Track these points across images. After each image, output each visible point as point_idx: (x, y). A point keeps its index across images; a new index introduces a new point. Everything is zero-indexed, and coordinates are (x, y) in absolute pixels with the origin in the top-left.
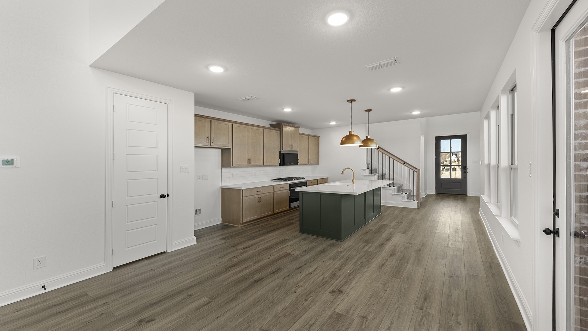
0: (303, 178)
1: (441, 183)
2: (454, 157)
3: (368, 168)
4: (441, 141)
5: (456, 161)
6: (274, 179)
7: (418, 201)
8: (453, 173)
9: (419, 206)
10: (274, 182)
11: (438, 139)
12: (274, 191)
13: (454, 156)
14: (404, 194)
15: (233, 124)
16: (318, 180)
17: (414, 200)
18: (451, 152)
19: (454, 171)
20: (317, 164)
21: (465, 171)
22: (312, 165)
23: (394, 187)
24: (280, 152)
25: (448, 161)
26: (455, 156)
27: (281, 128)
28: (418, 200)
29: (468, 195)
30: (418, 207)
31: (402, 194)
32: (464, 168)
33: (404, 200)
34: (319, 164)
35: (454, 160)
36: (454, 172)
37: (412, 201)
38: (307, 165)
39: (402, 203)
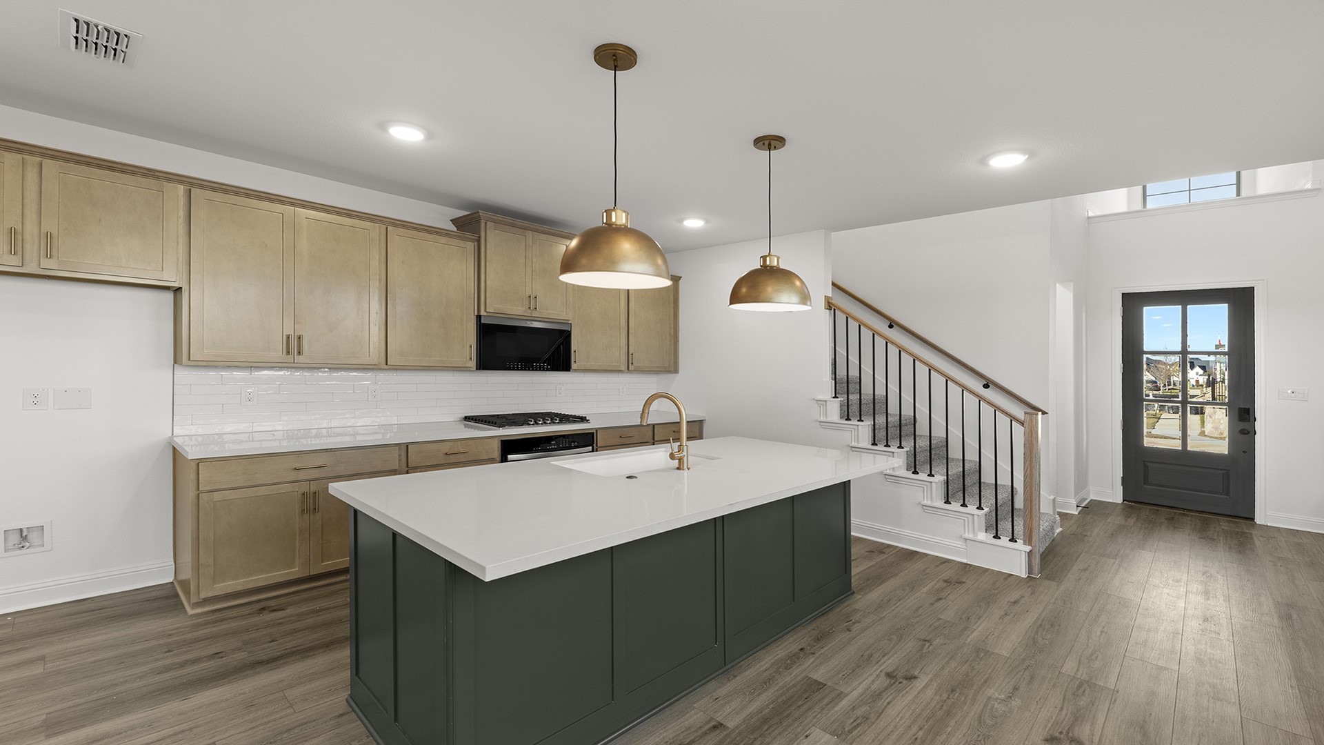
0: (583, 419)
1: (1146, 467)
2: (1197, 374)
3: (835, 397)
4: (1145, 308)
5: (1202, 386)
6: (467, 419)
7: (1028, 548)
8: (1193, 420)
9: (1036, 568)
10: (466, 426)
11: (1133, 304)
12: (408, 467)
13: (1197, 369)
14: (972, 508)
15: (190, 189)
16: (654, 425)
17: (1013, 540)
18: (1184, 352)
19: (1196, 414)
20: (670, 372)
21: (1243, 425)
22: (639, 371)
23: (931, 475)
24: (479, 317)
25: (1178, 384)
26: (1201, 372)
27: (479, 233)
28: (1030, 544)
29: (1259, 519)
30: (1030, 570)
31: (963, 509)
32: (1243, 415)
33: (971, 536)
34: (676, 371)
35: (1197, 381)
36: (1198, 417)
37: (1004, 541)
38: (620, 371)
39: (960, 544)
